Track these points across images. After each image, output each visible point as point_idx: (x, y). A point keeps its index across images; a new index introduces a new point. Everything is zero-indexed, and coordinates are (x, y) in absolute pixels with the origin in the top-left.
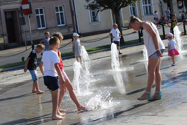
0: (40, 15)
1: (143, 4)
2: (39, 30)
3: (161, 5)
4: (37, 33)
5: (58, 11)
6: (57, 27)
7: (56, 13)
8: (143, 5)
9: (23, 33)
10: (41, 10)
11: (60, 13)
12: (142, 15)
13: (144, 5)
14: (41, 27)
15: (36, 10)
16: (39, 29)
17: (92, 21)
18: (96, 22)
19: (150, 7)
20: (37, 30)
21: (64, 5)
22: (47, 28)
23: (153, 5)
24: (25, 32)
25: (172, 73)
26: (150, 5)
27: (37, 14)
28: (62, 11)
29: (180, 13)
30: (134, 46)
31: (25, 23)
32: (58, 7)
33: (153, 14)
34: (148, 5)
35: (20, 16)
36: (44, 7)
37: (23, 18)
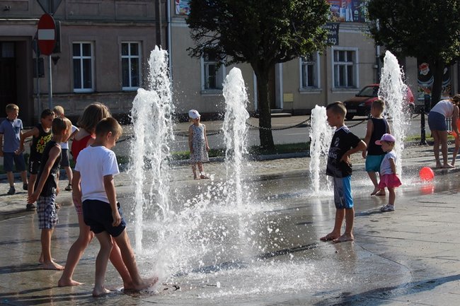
0: (82, 57)
1: (335, 60)
2: (75, 93)
3: (377, 66)
4: (71, 99)
5: (128, 55)
6: (119, 92)
7: (123, 59)
8: (333, 63)
9: (37, 98)
10: (87, 47)
11: (132, 59)
12: (329, 85)
13: (336, 63)
14: (81, 88)
15: (74, 44)
16: (76, 90)
17: (206, 88)
18: (215, 90)
19: (350, 68)
20: (70, 93)
21: (142, 41)
22: (96, 92)
23: (357, 65)
24: (41, 94)
25: (366, 229)
26: (351, 63)
27: (74, 55)
28: (138, 55)
29: (422, 91)
30: (295, 157)
31: (44, 74)
32: (127, 44)
33: (355, 87)
34: (346, 63)
35: (35, 56)
36: (95, 41)
37: (41, 61)
